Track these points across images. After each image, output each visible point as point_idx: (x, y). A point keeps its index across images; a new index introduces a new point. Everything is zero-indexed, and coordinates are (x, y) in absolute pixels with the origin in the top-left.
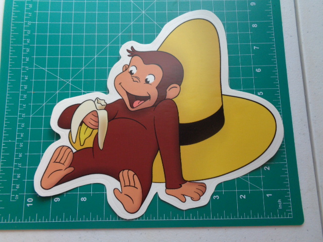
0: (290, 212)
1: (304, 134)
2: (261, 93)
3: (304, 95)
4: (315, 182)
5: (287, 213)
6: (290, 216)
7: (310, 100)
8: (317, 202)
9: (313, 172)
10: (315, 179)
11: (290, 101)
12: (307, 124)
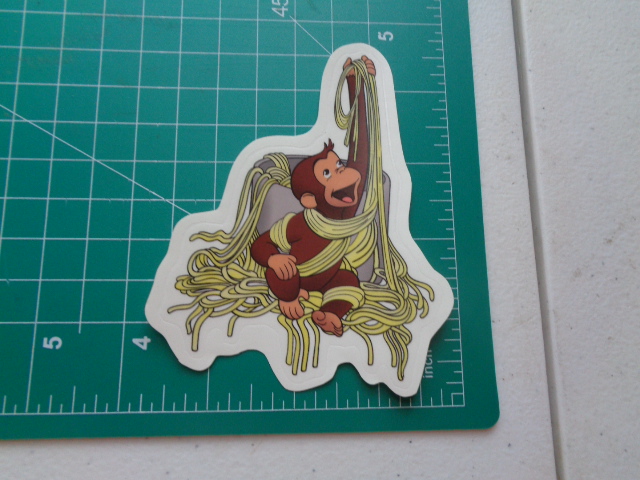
0: (458, 388)
1: (509, 158)
2: (388, 37)
3: (513, 47)
4: (536, 298)
5: (449, 390)
6: (458, 400)
7: (529, 63)
8: (542, 358)
9: (534, 269)
10: (535, 289)
11: (474, 63)
12: (520, 128)
